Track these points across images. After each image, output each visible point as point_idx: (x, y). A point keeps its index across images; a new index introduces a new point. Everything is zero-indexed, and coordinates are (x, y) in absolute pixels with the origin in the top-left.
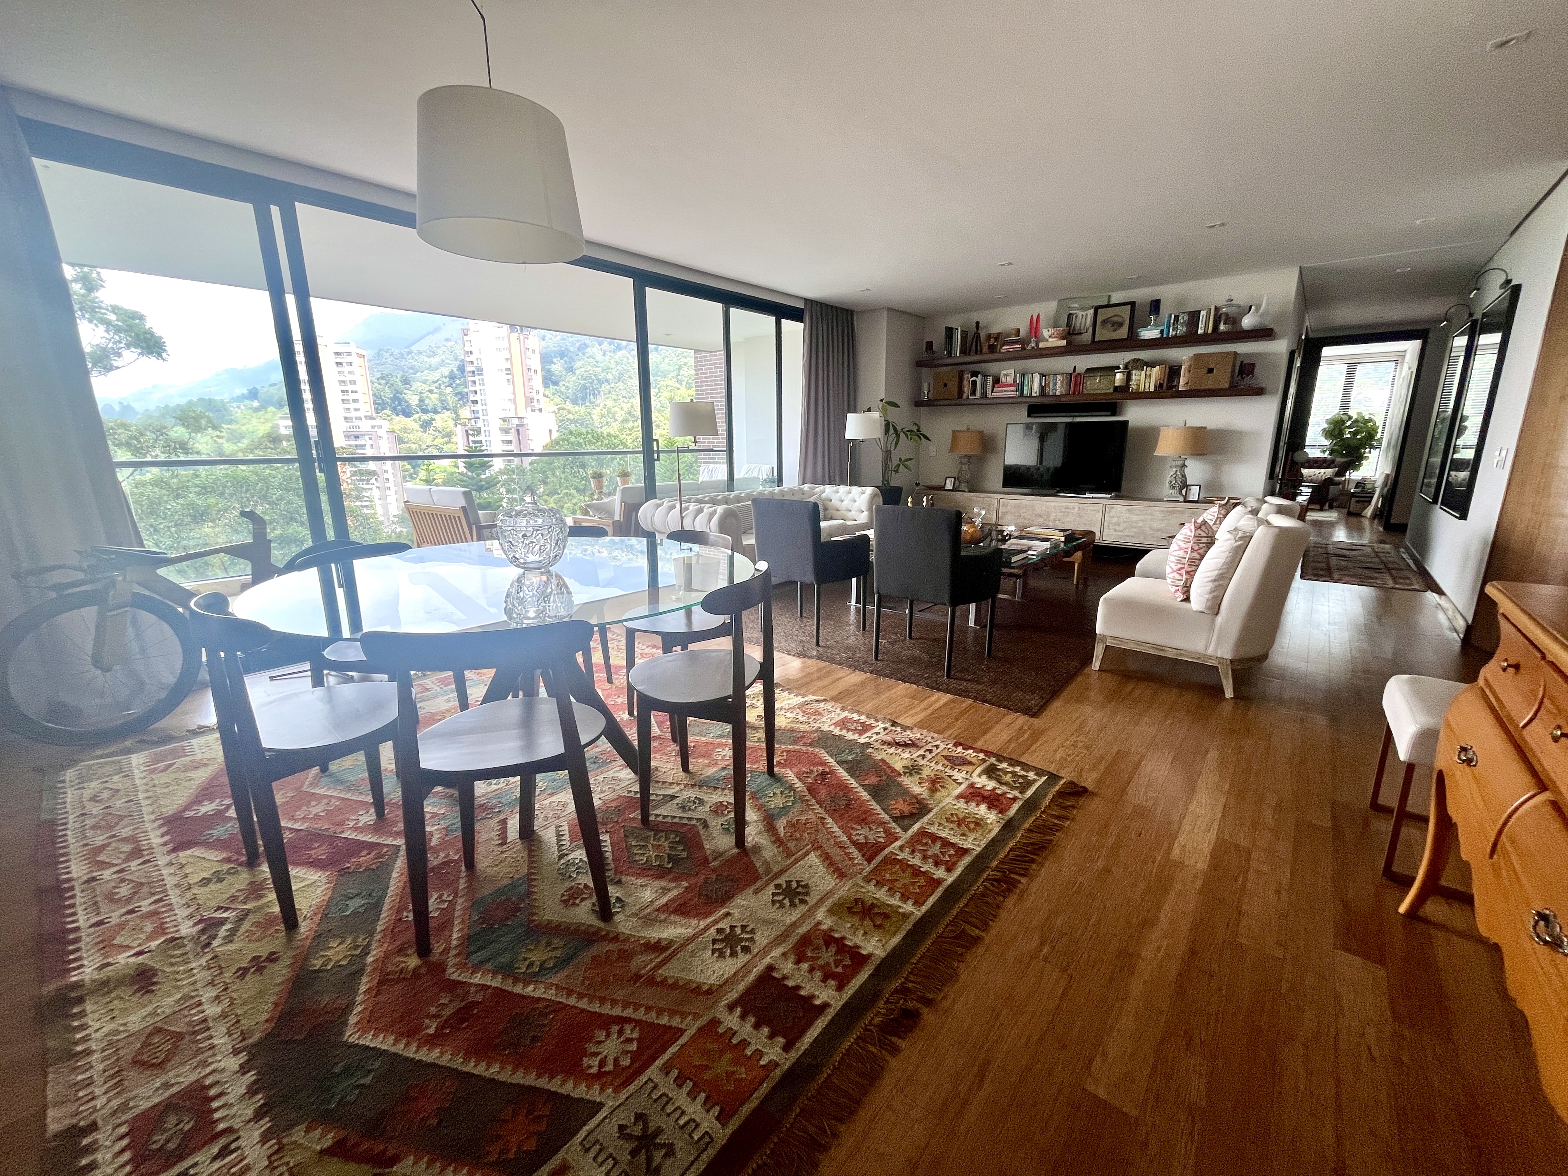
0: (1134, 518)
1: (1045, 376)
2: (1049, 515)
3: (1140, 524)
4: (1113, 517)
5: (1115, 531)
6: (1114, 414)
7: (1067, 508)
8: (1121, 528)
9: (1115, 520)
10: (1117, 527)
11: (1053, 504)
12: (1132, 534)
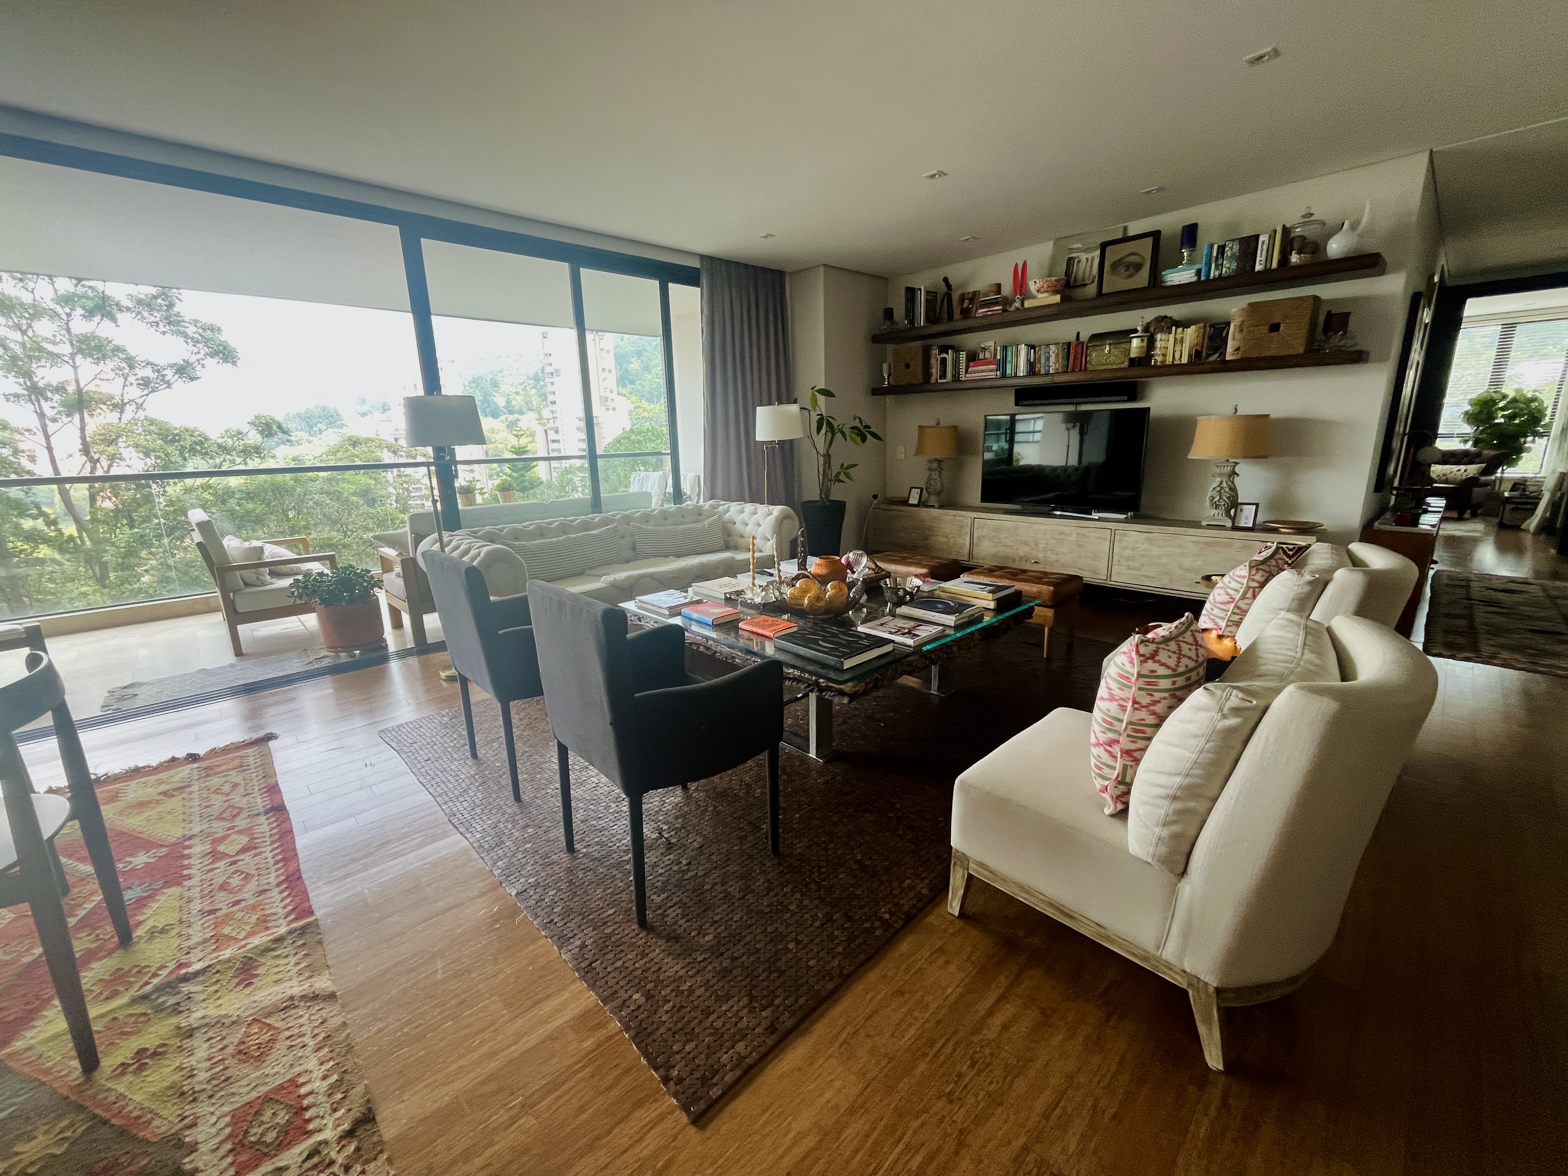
0: (1156, 551)
1: (1033, 347)
2: (1037, 544)
3: (1164, 560)
4: (1125, 548)
5: (1129, 568)
6: (1133, 398)
7: (1061, 533)
8: (1136, 564)
9: (1128, 552)
10: (1131, 563)
11: (1043, 527)
12: (1152, 574)
